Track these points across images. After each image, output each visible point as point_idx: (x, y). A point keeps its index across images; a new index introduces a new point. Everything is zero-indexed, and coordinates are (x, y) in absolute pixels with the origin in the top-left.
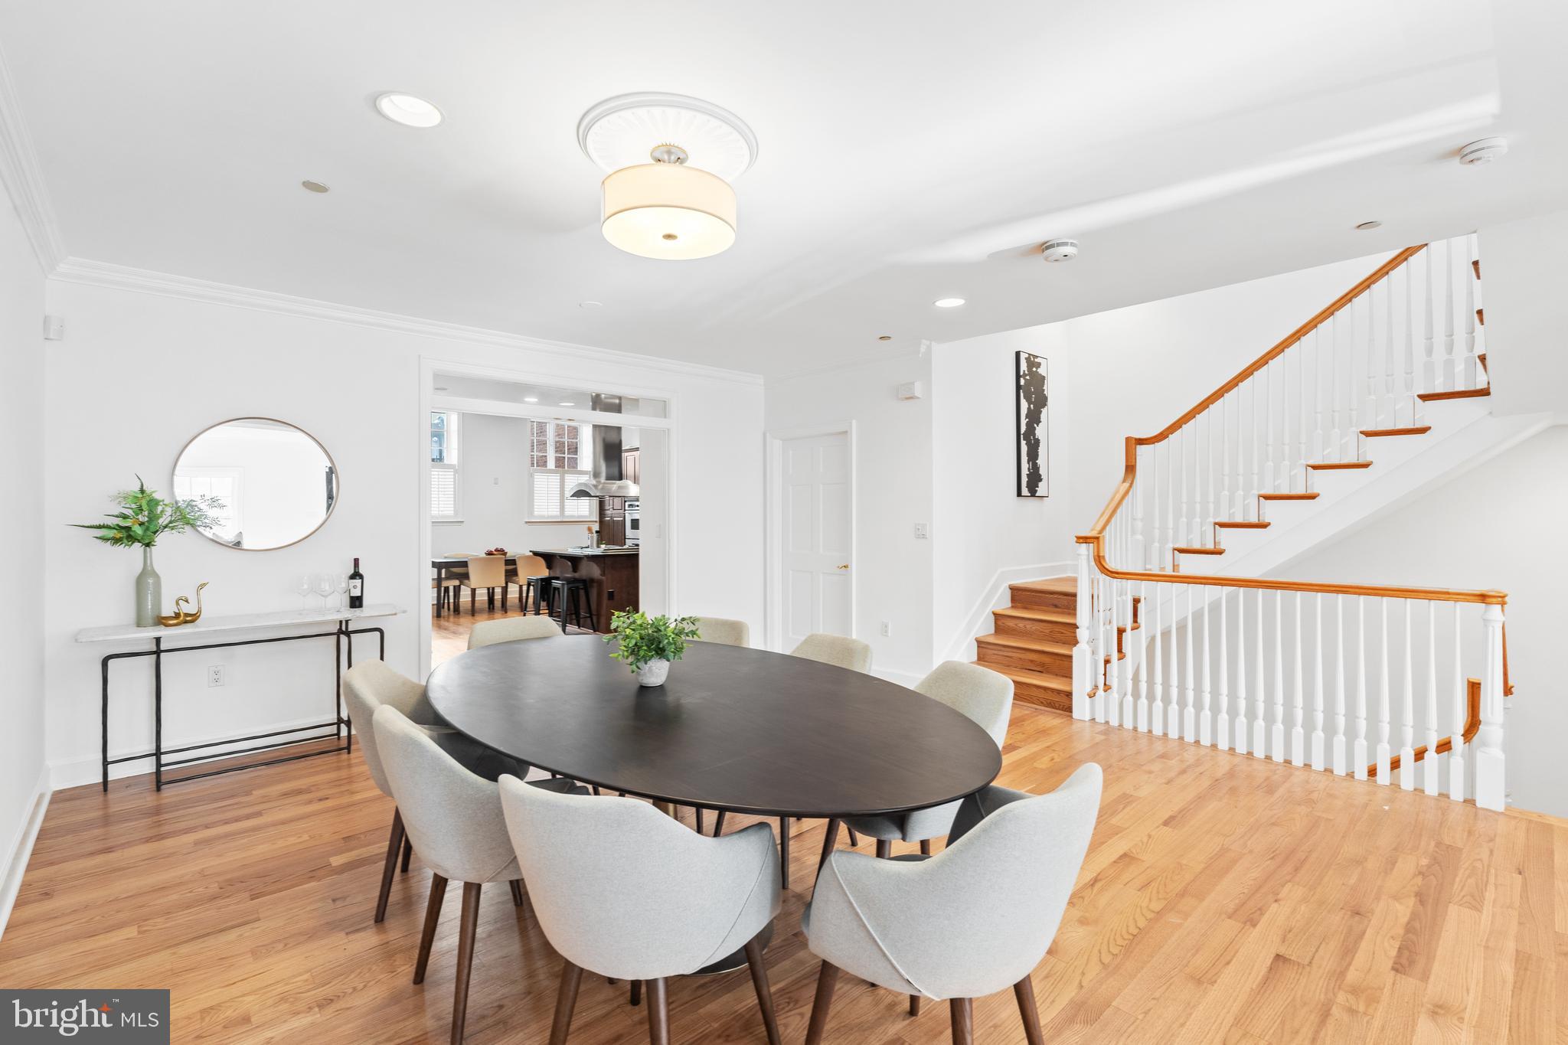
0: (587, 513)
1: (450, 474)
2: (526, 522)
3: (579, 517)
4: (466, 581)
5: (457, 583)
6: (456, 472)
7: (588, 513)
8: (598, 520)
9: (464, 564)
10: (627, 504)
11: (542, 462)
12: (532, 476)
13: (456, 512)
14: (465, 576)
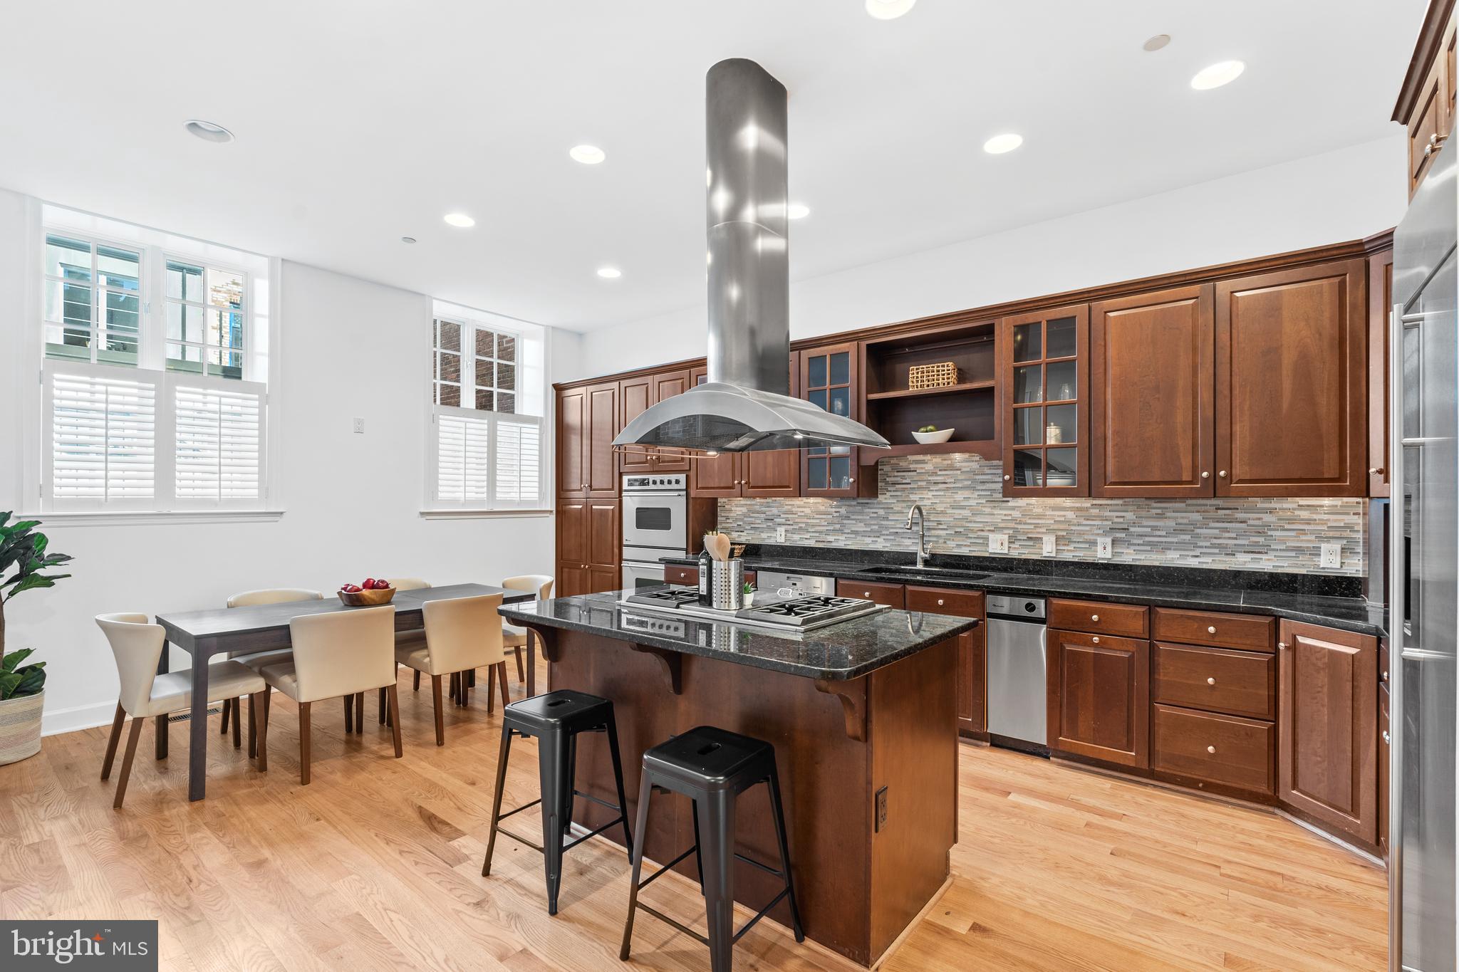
0: (535, 496)
1: (253, 402)
2: (422, 514)
3: (521, 502)
4: (286, 679)
5: (258, 685)
6: (265, 400)
7: (537, 495)
8: (554, 509)
9: (282, 635)
10: (625, 479)
11: (451, 397)
12: (434, 419)
13: (265, 490)
14: (287, 664)
